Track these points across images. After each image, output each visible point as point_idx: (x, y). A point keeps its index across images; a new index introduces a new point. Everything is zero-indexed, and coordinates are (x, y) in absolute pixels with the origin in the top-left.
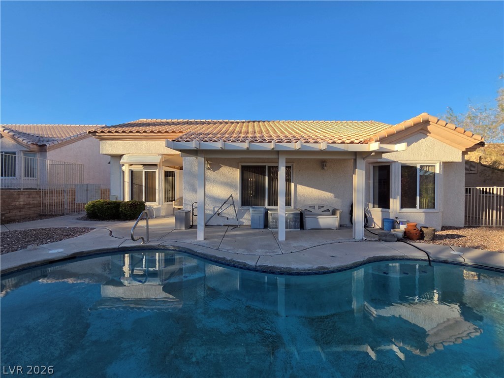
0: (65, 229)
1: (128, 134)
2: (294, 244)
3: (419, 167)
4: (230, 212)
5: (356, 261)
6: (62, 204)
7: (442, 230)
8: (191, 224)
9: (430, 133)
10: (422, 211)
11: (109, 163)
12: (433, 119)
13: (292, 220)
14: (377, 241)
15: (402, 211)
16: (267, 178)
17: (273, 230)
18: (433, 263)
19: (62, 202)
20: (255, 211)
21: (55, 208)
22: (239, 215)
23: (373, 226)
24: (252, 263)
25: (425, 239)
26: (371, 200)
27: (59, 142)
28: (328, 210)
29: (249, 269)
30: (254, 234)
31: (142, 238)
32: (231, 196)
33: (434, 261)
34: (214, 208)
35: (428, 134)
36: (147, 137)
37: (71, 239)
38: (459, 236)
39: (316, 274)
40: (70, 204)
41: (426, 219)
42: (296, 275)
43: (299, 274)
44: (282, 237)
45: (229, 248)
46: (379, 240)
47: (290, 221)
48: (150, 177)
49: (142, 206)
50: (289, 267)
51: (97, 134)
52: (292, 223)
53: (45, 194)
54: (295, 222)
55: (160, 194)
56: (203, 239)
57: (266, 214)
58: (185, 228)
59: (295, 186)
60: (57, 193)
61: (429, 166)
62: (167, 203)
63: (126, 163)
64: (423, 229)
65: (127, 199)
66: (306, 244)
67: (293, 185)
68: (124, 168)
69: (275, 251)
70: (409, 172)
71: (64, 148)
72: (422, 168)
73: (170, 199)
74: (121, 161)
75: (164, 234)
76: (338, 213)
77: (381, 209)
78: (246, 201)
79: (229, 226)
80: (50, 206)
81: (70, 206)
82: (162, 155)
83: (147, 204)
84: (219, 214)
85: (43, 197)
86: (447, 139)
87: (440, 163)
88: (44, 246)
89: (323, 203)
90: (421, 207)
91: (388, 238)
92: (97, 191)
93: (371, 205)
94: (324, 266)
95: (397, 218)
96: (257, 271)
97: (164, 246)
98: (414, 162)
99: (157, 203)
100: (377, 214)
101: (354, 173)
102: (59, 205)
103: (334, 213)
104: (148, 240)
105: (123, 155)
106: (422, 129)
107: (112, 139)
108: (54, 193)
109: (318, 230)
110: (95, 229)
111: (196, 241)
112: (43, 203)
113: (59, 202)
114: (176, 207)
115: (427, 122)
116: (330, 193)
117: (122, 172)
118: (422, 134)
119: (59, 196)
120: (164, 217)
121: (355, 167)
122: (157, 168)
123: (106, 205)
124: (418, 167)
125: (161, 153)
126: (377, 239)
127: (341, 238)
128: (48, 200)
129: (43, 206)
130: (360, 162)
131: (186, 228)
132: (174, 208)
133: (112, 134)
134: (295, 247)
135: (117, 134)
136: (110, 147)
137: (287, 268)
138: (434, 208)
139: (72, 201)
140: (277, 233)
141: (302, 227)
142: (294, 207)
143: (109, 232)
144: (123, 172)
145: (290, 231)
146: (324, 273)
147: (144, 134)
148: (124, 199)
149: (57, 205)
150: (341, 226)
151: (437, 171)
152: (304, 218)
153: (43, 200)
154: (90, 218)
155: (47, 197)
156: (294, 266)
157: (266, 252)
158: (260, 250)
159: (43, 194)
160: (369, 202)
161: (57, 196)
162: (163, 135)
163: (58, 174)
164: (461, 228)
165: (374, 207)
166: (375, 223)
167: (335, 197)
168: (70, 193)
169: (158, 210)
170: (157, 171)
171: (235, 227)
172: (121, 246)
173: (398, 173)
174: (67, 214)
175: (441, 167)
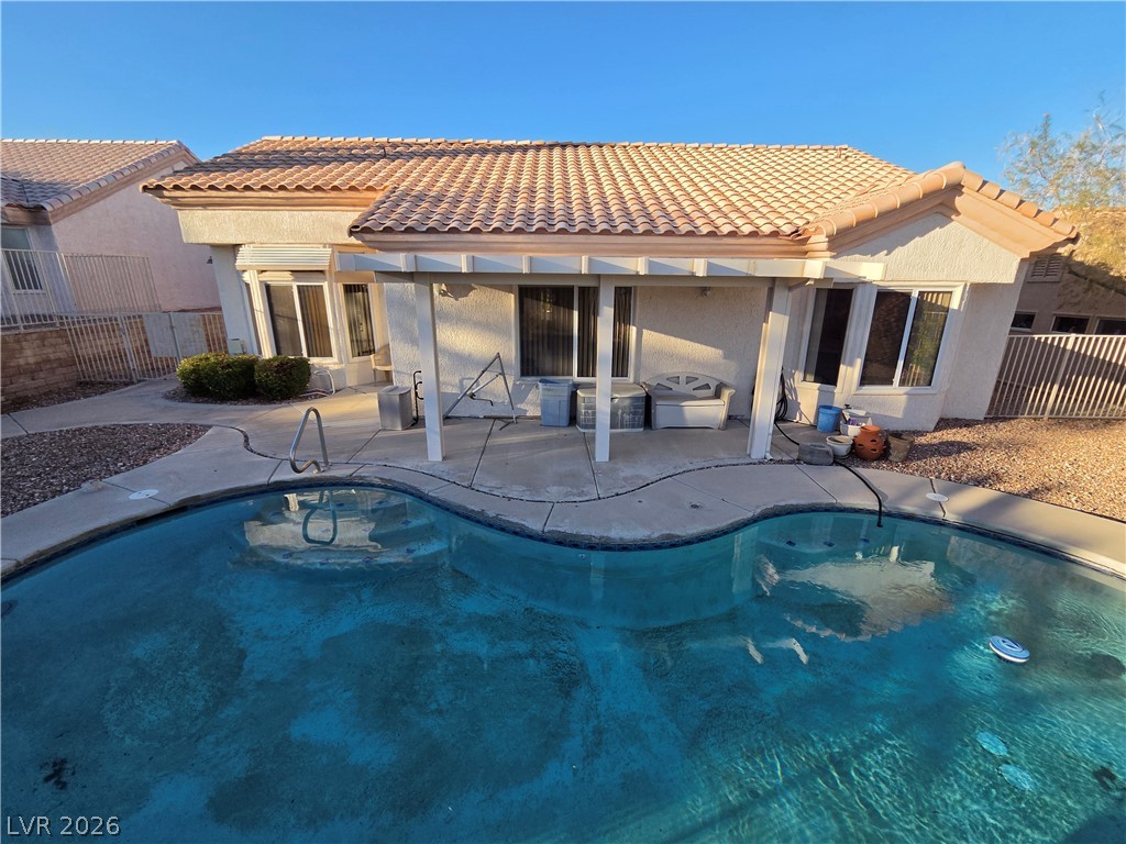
0: (145, 428)
1: (242, 194)
2: (626, 471)
3: (917, 296)
4: (497, 388)
5: (737, 519)
6: (122, 356)
7: (937, 429)
8: (415, 414)
9: (958, 214)
10: (902, 392)
11: (210, 261)
12: (971, 181)
13: (627, 411)
14: (792, 462)
15: (861, 392)
16: (576, 314)
17: (586, 431)
18: (886, 518)
19: (119, 349)
20: (549, 390)
21: (107, 365)
22: (515, 396)
23: (798, 419)
24: (535, 525)
25: (891, 458)
26: (800, 365)
27: (74, 197)
28: (707, 386)
29: (530, 537)
30: (547, 443)
31: (316, 463)
32: (498, 356)
33: (889, 515)
34: (461, 381)
35: (953, 217)
36: (290, 202)
37: (165, 458)
38: (962, 447)
39: (657, 547)
40: (138, 353)
41: (908, 410)
42: (619, 550)
43: (624, 547)
44: (602, 453)
45: (493, 485)
46: (798, 461)
47: (623, 413)
48: (311, 298)
49: (302, 368)
50: (605, 535)
51: (166, 193)
52: (627, 417)
53: (77, 334)
54: (635, 413)
55: (339, 337)
56: (440, 459)
57: (574, 396)
58: (403, 426)
59: (637, 333)
60: (103, 331)
61: (938, 293)
62: (357, 359)
63: (251, 267)
64: (891, 440)
65: (268, 352)
66: (648, 471)
67: (633, 330)
68: (247, 277)
69: (585, 489)
70: (892, 304)
71: (89, 212)
72: (922, 297)
73: (364, 347)
74: (238, 263)
75: (359, 444)
76: (726, 394)
77: (819, 385)
78: (529, 367)
79: (495, 418)
80: (95, 361)
81: (140, 359)
82: (332, 245)
83: (314, 361)
84: (472, 396)
85: (74, 343)
86: (993, 229)
87: (966, 285)
88: (115, 479)
89: (698, 371)
90: (902, 383)
91: (815, 459)
92: (195, 329)
93: (799, 375)
94: (673, 532)
95: (847, 406)
96: (544, 540)
97: (361, 478)
98: (907, 283)
99: (335, 359)
100: (808, 395)
101: (766, 320)
102: (116, 357)
103: (717, 395)
104: (326, 463)
105: (240, 245)
106: (941, 204)
107: (205, 206)
108: (98, 332)
109: (680, 431)
110: (210, 427)
111: (425, 463)
112: (78, 357)
113: (114, 352)
114: (378, 368)
115: (956, 188)
116: (713, 349)
117: (244, 288)
118: (939, 217)
119: (110, 337)
120: (355, 390)
121: (769, 308)
122: (325, 279)
123: (223, 368)
124: (915, 295)
125: (329, 241)
126: (795, 456)
127: (722, 455)
128: (89, 348)
129: (80, 363)
130: (781, 296)
131: (405, 427)
132: (375, 370)
133: (202, 194)
134: (625, 479)
135: (214, 193)
136: (203, 226)
137: (602, 537)
138: (930, 385)
139: (142, 347)
140: (593, 439)
141: (648, 422)
142: (635, 379)
143: (242, 439)
144: (247, 285)
145: (622, 434)
146: (673, 546)
147: (282, 194)
148: (260, 352)
149: (110, 358)
150: (729, 417)
151: (955, 304)
152: (653, 404)
153: (76, 349)
154: (193, 395)
155: (84, 341)
156: (617, 533)
157: (567, 494)
158: (555, 488)
159: (72, 335)
160: (796, 369)
161: (105, 338)
162: (329, 195)
163: (92, 278)
164: (978, 422)
165: (804, 380)
166: (801, 413)
167: (725, 358)
168: (132, 328)
169: (340, 373)
170: (326, 285)
171: (507, 421)
172: (273, 479)
173: (868, 307)
174: (139, 381)
175: (966, 295)
